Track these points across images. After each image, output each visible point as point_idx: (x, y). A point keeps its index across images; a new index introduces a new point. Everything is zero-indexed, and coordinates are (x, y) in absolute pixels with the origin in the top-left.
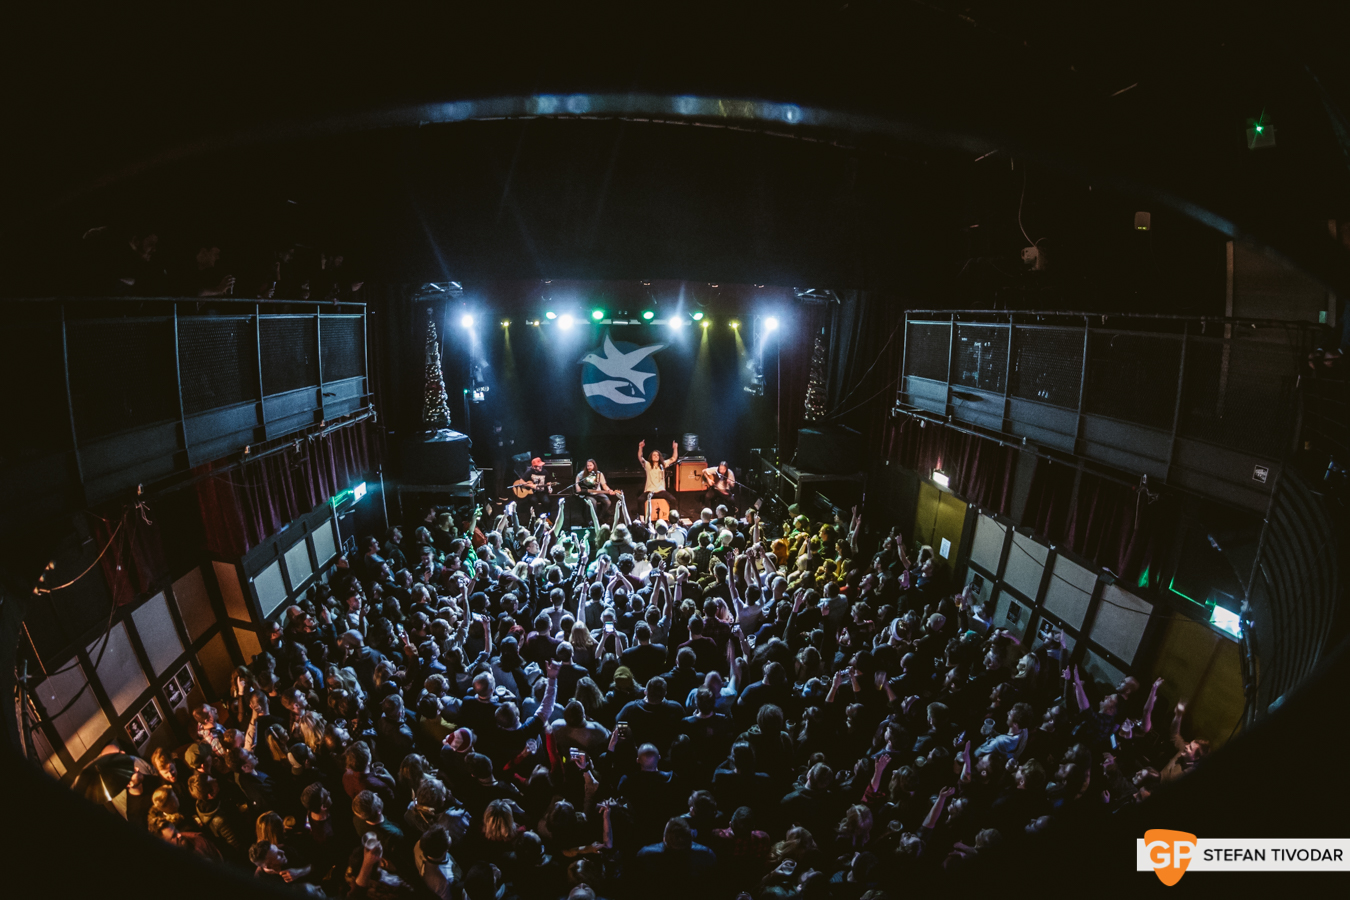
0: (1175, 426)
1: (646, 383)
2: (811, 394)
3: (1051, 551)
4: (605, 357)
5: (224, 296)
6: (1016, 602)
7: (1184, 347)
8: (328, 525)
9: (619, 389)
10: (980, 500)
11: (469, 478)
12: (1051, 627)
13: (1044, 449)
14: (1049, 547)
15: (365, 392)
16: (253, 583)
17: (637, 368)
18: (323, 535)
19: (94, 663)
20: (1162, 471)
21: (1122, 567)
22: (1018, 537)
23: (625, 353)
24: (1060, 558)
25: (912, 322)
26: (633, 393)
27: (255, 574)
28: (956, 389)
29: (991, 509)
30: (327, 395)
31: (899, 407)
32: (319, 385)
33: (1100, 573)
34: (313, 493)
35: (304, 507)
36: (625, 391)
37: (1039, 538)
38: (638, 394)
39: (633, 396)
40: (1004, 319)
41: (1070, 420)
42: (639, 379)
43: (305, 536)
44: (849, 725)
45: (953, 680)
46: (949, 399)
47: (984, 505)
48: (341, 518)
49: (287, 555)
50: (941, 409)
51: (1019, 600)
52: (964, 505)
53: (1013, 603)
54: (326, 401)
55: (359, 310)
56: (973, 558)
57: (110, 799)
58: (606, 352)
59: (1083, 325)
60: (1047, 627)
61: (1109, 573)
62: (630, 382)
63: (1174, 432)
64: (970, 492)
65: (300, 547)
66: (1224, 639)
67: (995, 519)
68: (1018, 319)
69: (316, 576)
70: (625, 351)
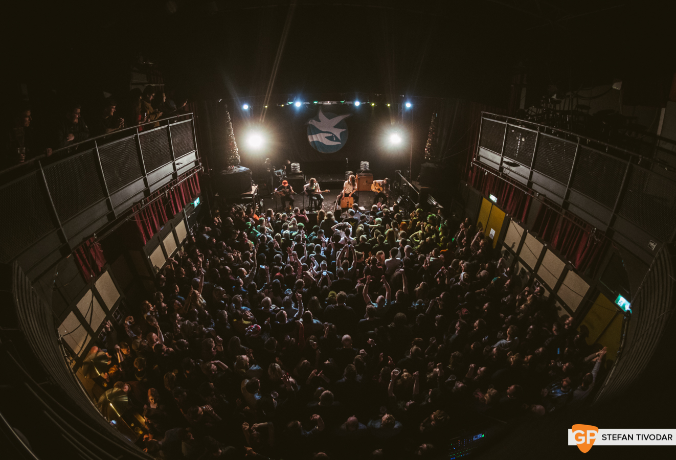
0: (615, 207)
1: (341, 134)
2: (429, 146)
3: (544, 246)
4: (320, 121)
5: (120, 129)
6: (524, 268)
7: (628, 167)
8: (182, 222)
9: (327, 138)
10: (513, 213)
11: (251, 190)
12: (539, 284)
13: (546, 200)
14: (544, 244)
15: (197, 158)
16: (150, 258)
17: (337, 126)
18: (181, 228)
19: (89, 323)
20: (604, 228)
21: (578, 262)
22: (529, 235)
23: (330, 119)
24: (548, 251)
25: (484, 118)
26: (335, 139)
27: (150, 254)
28: (505, 159)
29: (518, 219)
30: (177, 164)
31: (474, 162)
32: (173, 160)
33: (567, 264)
34: (174, 209)
35: (171, 216)
36: (330, 138)
37: (539, 238)
38: (337, 140)
39: (334, 141)
40: (534, 128)
41: (562, 189)
42: (337, 133)
43: (172, 230)
44: (436, 325)
45: (487, 308)
46: (501, 164)
47: (514, 216)
48: (189, 217)
49: (164, 241)
50: (497, 167)
51: (525, 266)
52: (505, 214)
53: (522, 268)
54: (177, 167)
55: (190, 117)
56: (506, 242)
57: (100, 375)
58: (320, 118)
59: (576, 141)
60: (537, 284)
61: (571, 264)
62: (333, 134)
63: (614, 210)
64: (508, 208)
65: (170, 236)
66: (620, 310)
67: (519, 224)
68: (542, 130)
69: (179, 249)
70: (330, 118)
